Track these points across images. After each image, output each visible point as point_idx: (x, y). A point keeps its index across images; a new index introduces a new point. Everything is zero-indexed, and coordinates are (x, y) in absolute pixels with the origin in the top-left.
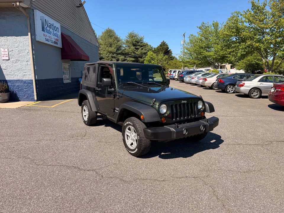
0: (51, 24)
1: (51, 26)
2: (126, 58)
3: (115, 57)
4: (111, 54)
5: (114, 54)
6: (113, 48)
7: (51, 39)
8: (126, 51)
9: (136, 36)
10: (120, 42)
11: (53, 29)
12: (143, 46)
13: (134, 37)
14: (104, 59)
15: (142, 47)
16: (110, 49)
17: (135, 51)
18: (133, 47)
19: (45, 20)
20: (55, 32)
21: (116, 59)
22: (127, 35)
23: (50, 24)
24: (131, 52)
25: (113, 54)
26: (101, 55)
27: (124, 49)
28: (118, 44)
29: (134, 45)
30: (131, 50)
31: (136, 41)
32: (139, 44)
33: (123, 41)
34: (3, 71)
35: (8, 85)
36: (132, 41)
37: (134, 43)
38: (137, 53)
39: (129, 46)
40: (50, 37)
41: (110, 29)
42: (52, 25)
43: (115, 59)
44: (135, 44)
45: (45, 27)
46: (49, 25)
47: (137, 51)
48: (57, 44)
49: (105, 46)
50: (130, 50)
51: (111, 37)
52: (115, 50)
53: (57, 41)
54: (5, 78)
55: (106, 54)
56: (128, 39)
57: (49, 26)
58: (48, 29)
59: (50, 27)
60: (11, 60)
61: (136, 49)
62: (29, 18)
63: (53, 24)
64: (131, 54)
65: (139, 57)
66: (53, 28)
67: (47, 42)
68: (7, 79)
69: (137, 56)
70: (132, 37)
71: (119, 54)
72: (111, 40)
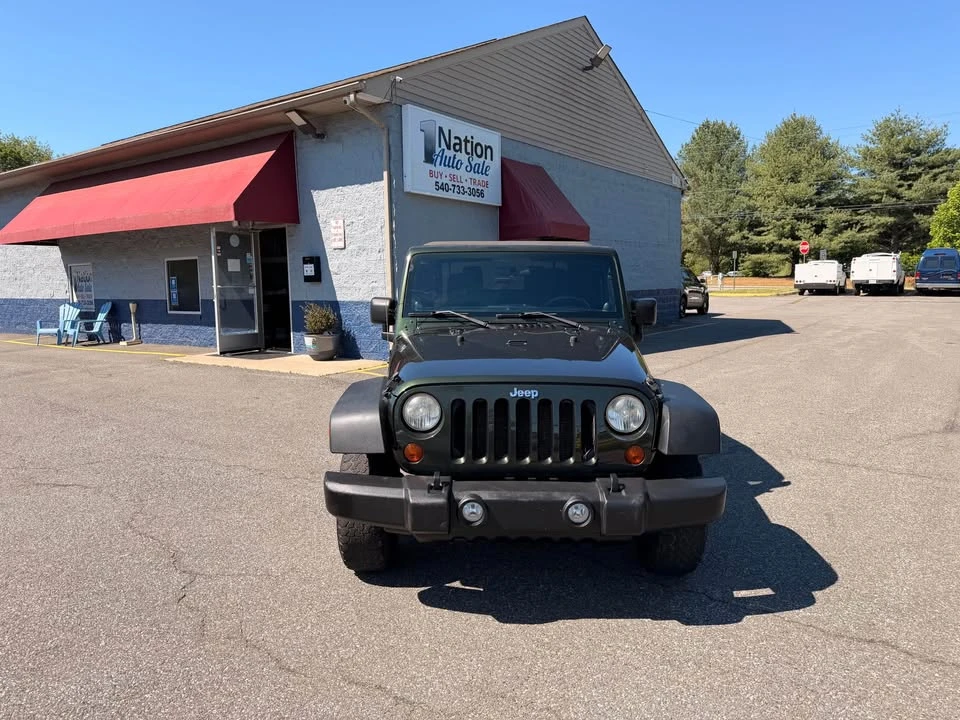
0: (463, 139)
1: (460, 144)
2: (859, 217)
3: (809, 218)
4: (795, 205)
5: (804, 207)
6: (803, 185)
7: (457, 184)
8: (860, 191)
9: (910, 130)
10: (837, 161)
11: (468, 154)
12: (939, 167)
13: (902, 132)
14: (763, 225)
15: (936, 171)
16: (792, 190)
17: (900, 189)
18: (889, 175)
19: (441, 129)
20: (476, 160)
21: (814, 223)
22: (869, 128)
23: (456, 138)
24: (882, 194)
25: (801, 207)
26: (757, 214)
27: (851, 185)
28: (826, 169)
29: (897, 165)
30: (879, 184)
31: (907, 150)
32: (923, 157)
33: (852, 153)
34: (334, 277)
35: (339, 316)
36: (888, 151)
37: (899, 156)
38: (907, 194)
39: (873, 171)
40: (453, 177)
41: (798, 116)
42: (466, 141)
43: (809, 225)
44: (904, 159)
45: (438, 150)
46: (453, 141)
47: (910, 186)
48: (481, 194)
49: (774, 180)
50: (878, 186)
51: (798, 145)
52: (813, 190)
53: (481, 188)
54: (336, 297)
55: (775, 209)
56: (871, 146)
57: (455, 144)
58: (450, 153)
59: (457, 147)
60: (349, 248)
61: (904, 178)
62: (386, 132)
63: (469, 138)
64: (877, 202)
65: (918, 210)
66: (469, 150)
67: (441, 194)
68: (338, 299)
69: (908, 204)
70: (892, 136)
71: (831, 203)
72: (797, 158)
